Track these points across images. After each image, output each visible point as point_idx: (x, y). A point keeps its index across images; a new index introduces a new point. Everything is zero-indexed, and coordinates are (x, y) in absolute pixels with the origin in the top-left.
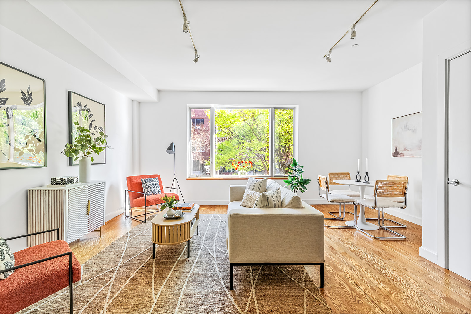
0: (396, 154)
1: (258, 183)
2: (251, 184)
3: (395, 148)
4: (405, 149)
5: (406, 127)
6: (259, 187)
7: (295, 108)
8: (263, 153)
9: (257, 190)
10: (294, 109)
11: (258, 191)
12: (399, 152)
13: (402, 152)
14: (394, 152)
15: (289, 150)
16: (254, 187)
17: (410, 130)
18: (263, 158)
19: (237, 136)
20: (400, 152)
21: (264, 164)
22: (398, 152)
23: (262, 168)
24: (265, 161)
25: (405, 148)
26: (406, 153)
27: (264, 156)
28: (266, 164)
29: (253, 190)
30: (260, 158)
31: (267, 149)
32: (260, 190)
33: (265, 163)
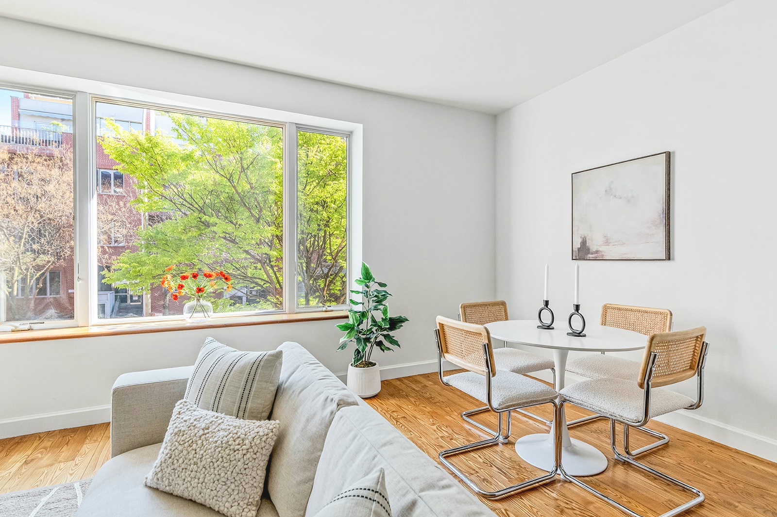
0: (582, 253)
1: (241, 372)
2: (208, 374)
3: (580, 240)
4: (607, 242)
5: (608, 192)
6: (247, 392)
7: (352, 132)
8: (265, 249)
9: (237, 405)
10: (349, 135)
11: (241, 414)
12: (591, 248)
13: (600, 249)
14: (579, 249)
15: (324, 242)
16: (220, 390)
17: (620, 198)
18: (265, 261)
19: (197, 206)
20: (593, 248)
21: (268, 276)
22: (589, 249)
23: (264, 284)
24: (272, 267)
25: (607, 240)
26: (609, 251)
27: (269, 257)
28: (272, 275)
29: (216, 408)
30: (260, 261)
31: (276, 241)
32: (249, 405)
33: (271, 271)
